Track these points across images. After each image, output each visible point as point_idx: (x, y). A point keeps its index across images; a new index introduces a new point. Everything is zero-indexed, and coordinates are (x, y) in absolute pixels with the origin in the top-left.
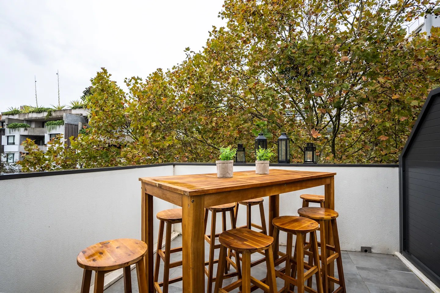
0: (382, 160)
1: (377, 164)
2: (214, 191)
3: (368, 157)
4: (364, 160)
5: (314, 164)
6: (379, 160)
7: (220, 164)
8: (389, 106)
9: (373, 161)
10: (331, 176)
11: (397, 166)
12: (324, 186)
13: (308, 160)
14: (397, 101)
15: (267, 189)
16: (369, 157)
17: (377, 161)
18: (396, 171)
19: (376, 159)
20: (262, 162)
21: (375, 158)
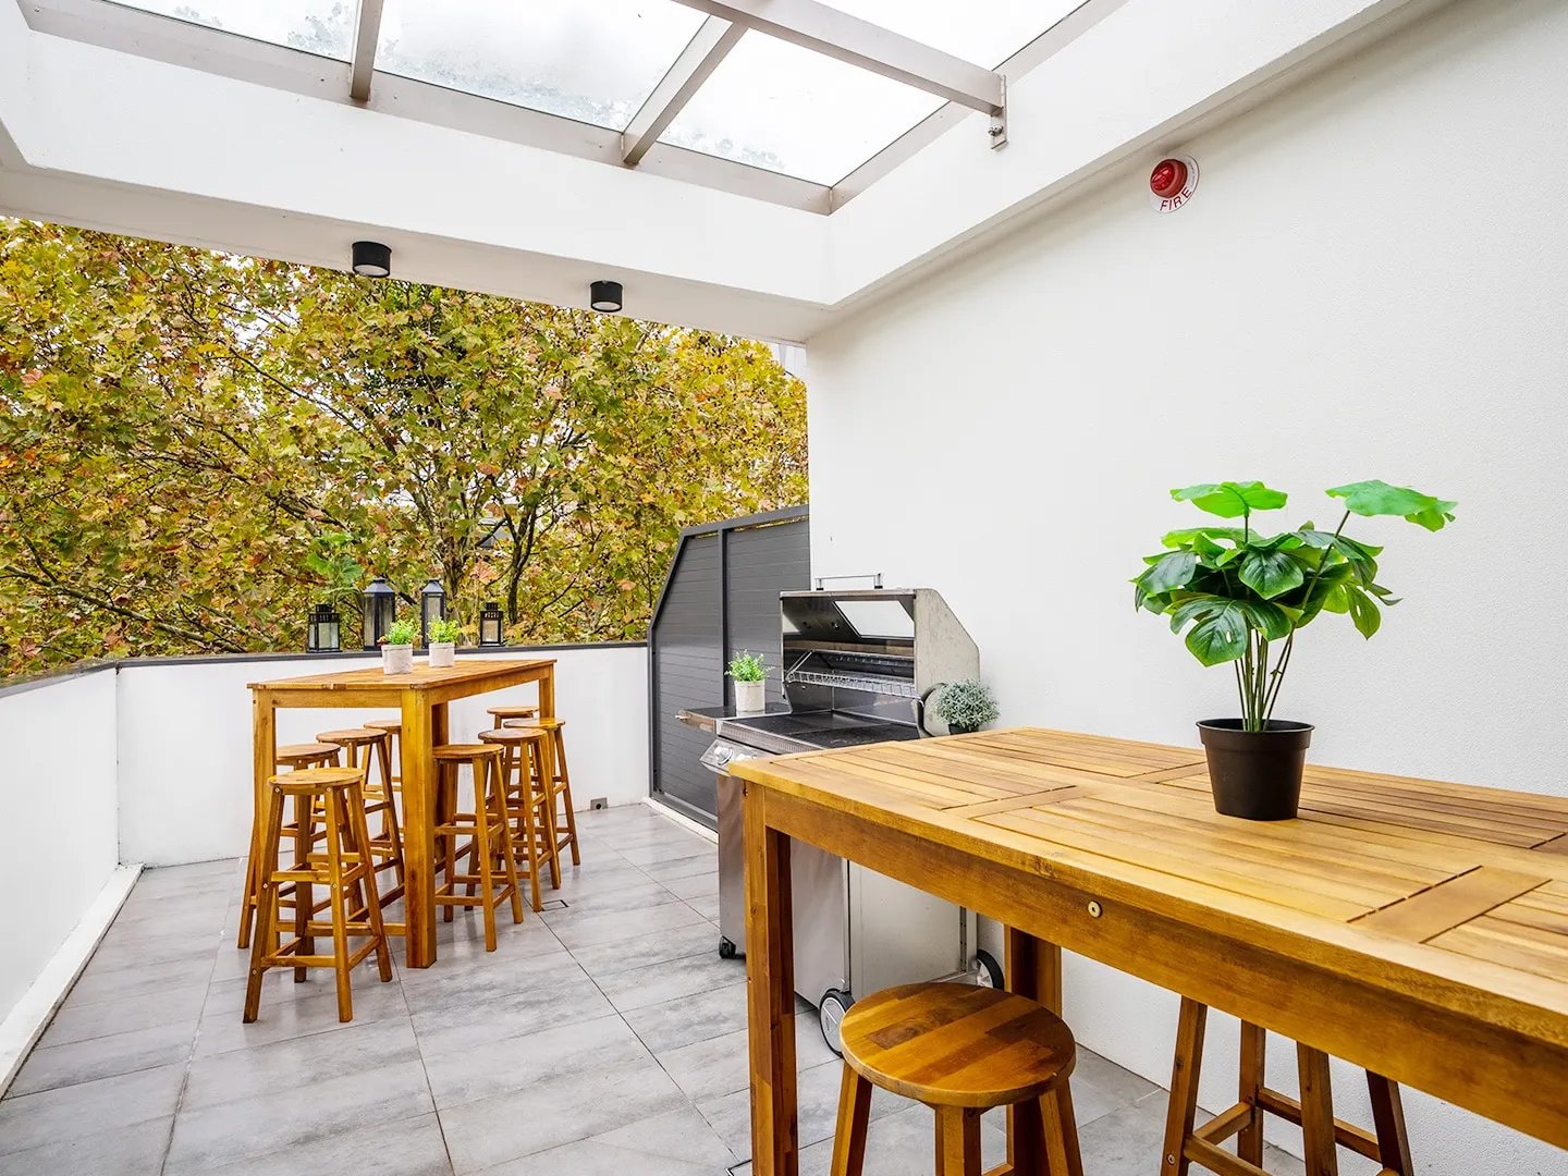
0: (623, 634)
1: (613, 642)
2: (440, 684)
3: (592, 625)
4: (583, 635)
5: (500, 646)
6: (619, 632)
7: (393, 652)
8: (637, 516)
9: (605, 636)
10: (549, 665)
11: (645, 645)
12: (537, 681)
13: (488, 640)
14: (652, 506)
15: (482, 684)
16: (596, 626)
17: (614, 637)
18: (642, 654)
19: (611, 629)
20: (444, 644)
21: (609, 626)
